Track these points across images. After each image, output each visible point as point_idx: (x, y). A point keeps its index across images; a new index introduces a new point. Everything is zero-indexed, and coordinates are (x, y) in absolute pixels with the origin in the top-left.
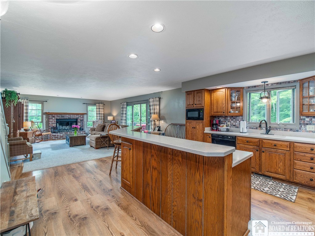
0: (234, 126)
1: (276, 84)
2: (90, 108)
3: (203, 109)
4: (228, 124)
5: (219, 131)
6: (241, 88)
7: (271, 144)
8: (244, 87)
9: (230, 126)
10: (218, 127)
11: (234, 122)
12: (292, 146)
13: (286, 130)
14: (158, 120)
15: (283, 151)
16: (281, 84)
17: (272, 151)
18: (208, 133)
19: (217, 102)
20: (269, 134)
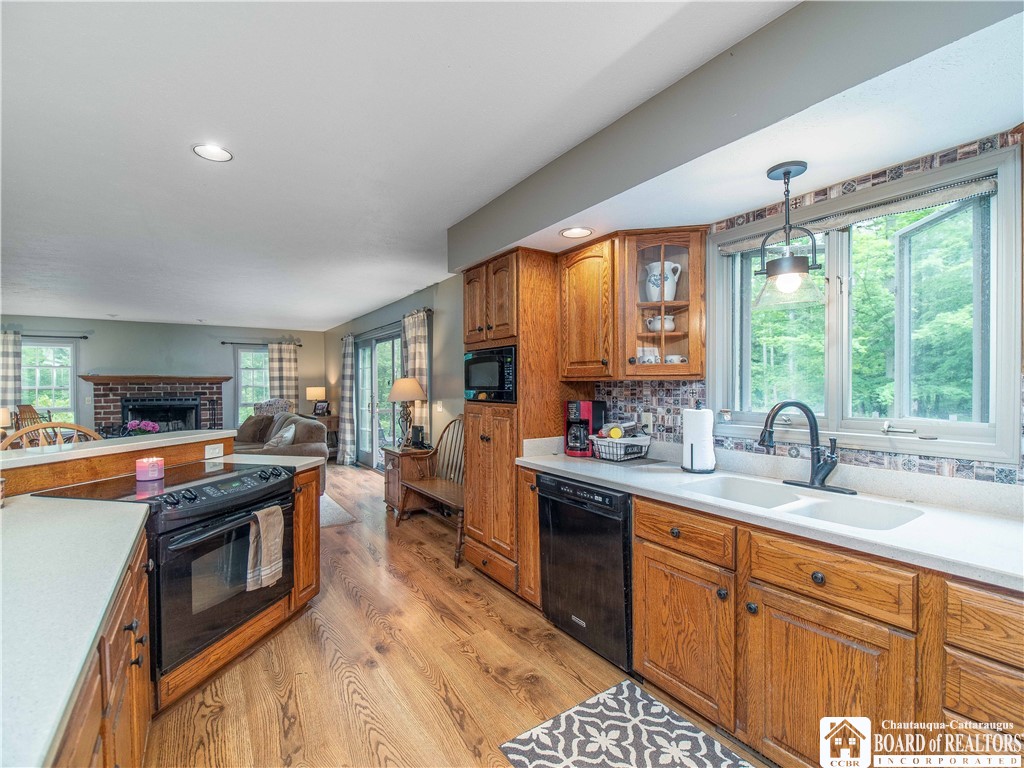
0: (669, 430)
1: (869, 184)
2: (247, 358)
3: (515, 346)
4: (644, 422)
5: (593, 455)
6: (694, 229)
7: (798, 565)
8: (709, 226)
9: (650, 430)
10: (591, 437)
11: (668, 411)
12: (931, 605)
13: (930, 470)
14: (426, 401)
15: (866, 623)
16: (899, 176)
17: (802, 614)
18: (528, 469)
19: (582, 311)
20: (829, 483)
